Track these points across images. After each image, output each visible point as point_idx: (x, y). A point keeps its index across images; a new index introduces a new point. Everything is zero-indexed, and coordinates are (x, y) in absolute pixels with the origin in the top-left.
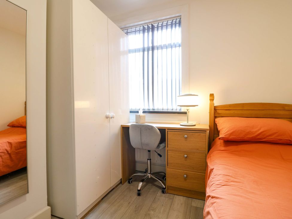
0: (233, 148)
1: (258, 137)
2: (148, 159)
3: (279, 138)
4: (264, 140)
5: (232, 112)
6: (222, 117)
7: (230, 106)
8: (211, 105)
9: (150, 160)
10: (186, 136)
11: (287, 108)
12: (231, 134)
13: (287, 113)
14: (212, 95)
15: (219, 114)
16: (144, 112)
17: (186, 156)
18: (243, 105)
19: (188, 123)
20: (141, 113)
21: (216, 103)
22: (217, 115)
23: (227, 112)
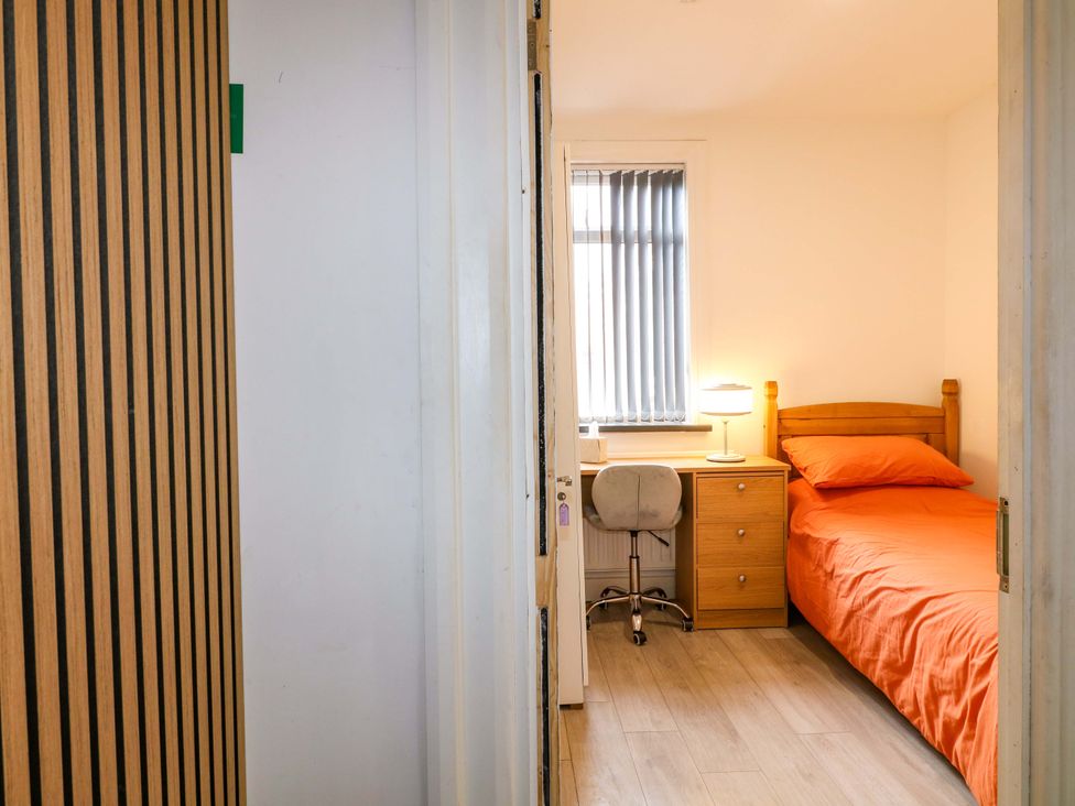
0: (842, 501)
1: (886, 476)
2: (631, 557)
3: (917, 474)
4: (893, 481)
5: (814, 423)
6: (793, 436)
7: (810, 409)
8: (772, 406)
9: (637, 557)
10: (741, 486)
11: (914, 413)
12: (839, 473)
13: (914, 422)
14: (772, 385)
15: (786, 428)
16: (603, 430)
17: (741, 532)
18: (835, 407)
19: (726, 453)
20: (594, 434)
21: (783, 403)
22: (783, 433)
23: (804, 423)
